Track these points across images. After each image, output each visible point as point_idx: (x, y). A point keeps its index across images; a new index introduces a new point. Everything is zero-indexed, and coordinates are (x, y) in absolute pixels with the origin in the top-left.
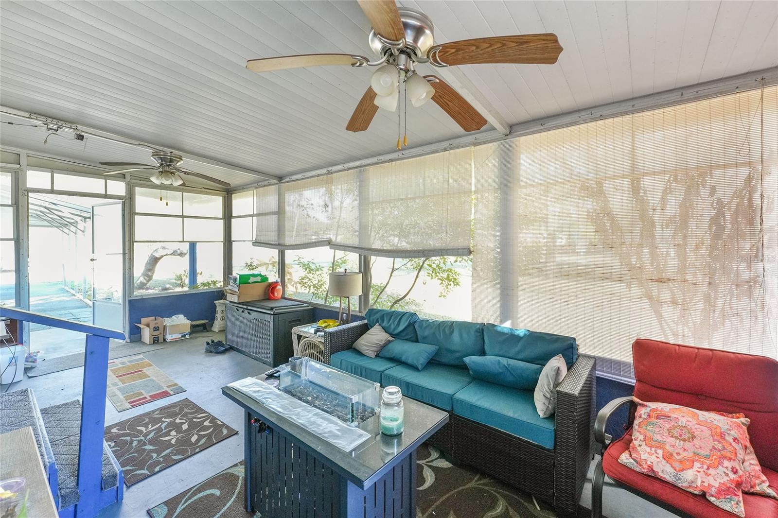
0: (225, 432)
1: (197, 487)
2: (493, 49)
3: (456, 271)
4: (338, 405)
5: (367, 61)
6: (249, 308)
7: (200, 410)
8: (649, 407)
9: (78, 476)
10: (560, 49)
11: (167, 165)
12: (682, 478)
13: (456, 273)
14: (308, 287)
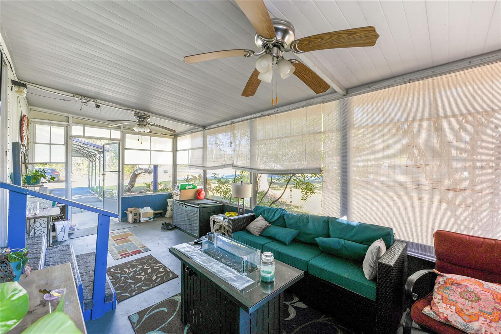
0: (171, 275)
1: (155, 305)
2: (332, 40)
3: (312, 184)
4: (235, 262)
5: (254, 52)
6: (186, 204)
7: (158, 262)
8: (446, 277)
9: (93, 293)
10: (378, 36)
11: (142, 121)
12: (469, 326)
13: (312, 185)
14: (220, 193)
